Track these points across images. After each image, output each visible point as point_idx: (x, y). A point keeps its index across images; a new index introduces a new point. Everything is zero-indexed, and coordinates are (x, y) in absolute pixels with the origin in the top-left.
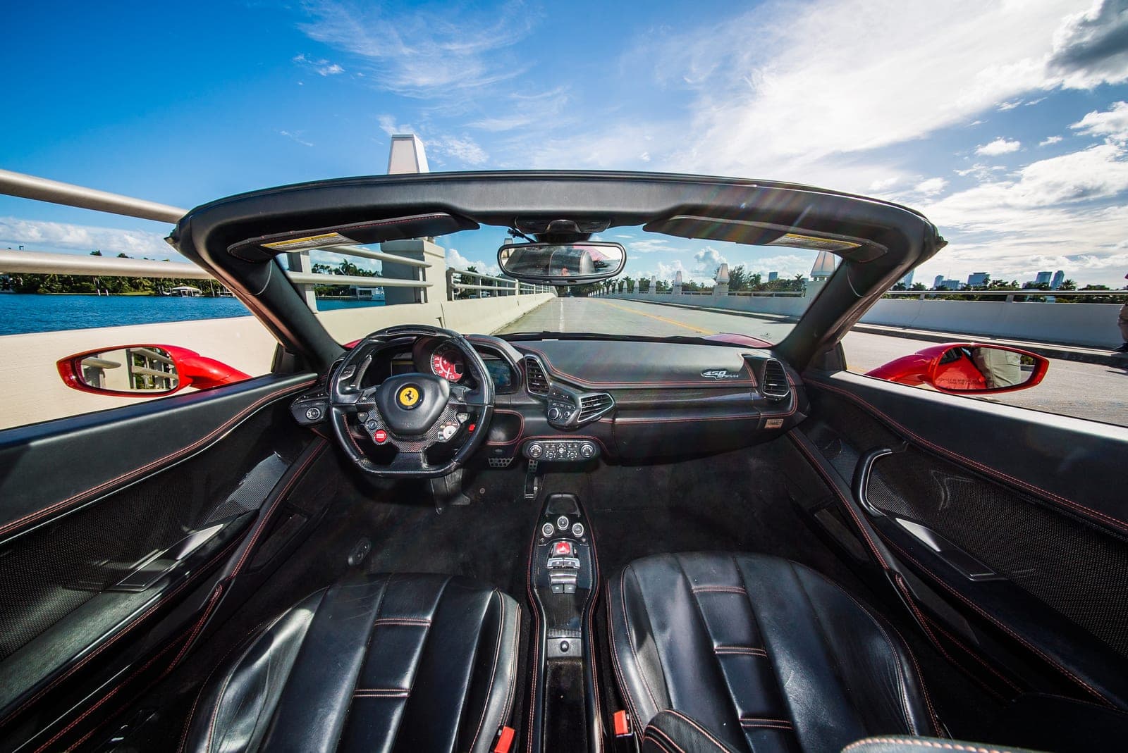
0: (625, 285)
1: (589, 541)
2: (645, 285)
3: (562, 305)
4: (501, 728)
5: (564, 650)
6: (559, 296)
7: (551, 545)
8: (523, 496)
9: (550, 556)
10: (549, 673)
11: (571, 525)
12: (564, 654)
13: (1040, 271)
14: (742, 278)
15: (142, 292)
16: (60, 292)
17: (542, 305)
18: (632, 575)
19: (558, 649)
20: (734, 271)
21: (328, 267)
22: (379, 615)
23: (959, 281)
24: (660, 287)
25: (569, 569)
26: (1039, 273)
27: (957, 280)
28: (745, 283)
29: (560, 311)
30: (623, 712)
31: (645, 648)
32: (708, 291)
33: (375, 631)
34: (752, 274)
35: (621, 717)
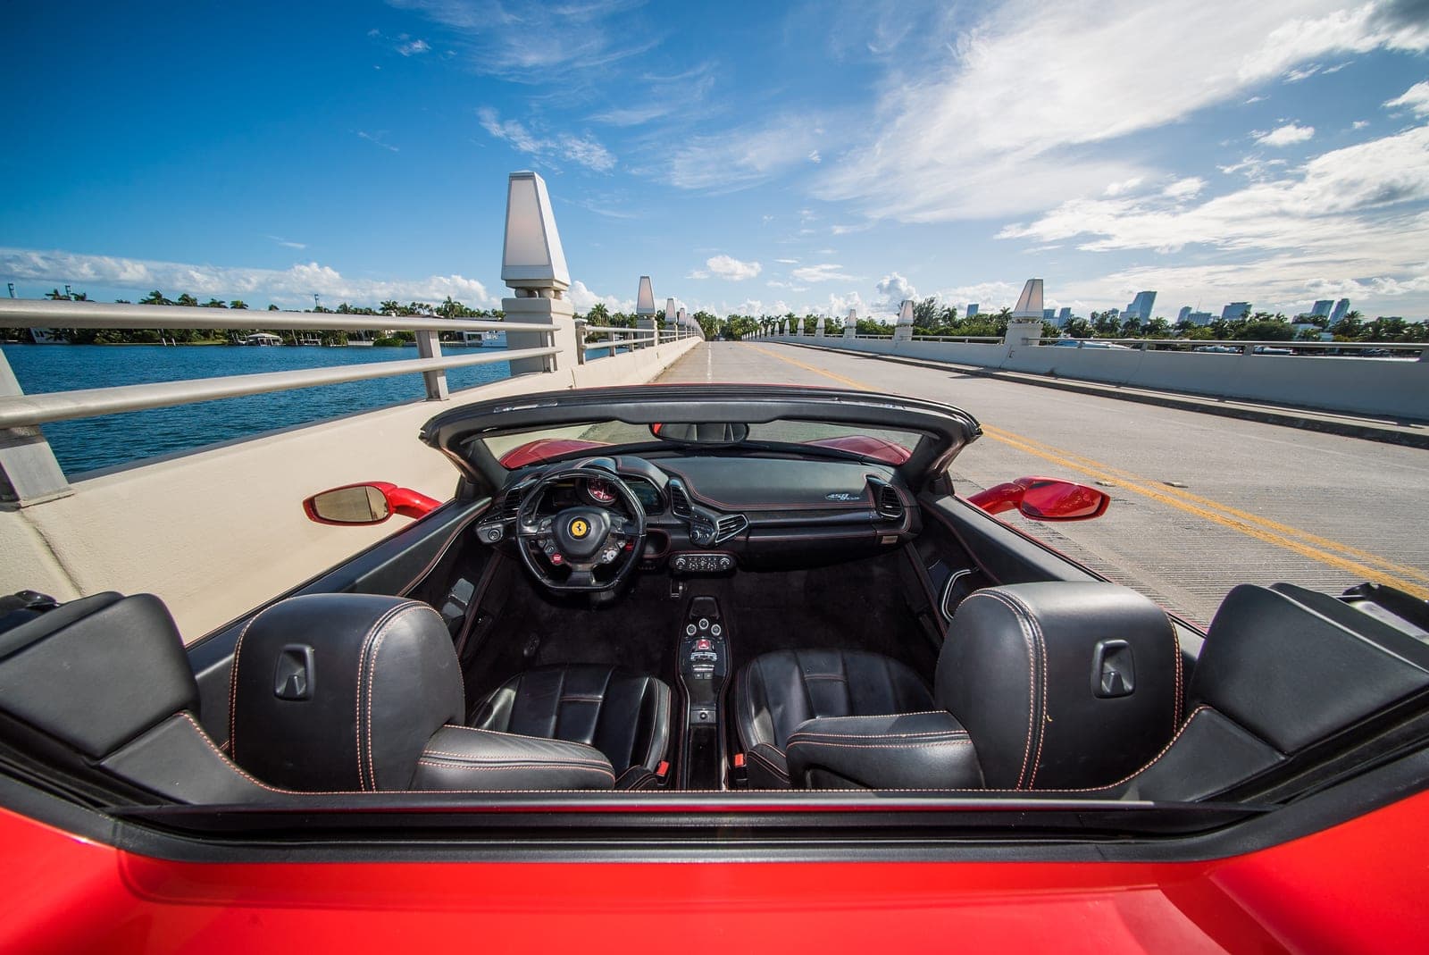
0: (787, 326)
1: (724, 639)
2: (811, 325)
3: (710, 354)
4: (660, 762)
5: (703, 718)
6: (706, 340)
7: (693, 643)
8: (669, 595)
9: (693, 651)
10: (692, 733)
11: (710, 626)
12: (703, 721)
13: (1319, 300)
14: (933, 312)
15: (213, 340)
16: (120, 341)
17: (686, 354)
18: (757, 666)
19: (698, 718)
20: (924, 304)
21: (428, 306)
22: (563, 694)
23: (1210, 314)
24: (830, 329)
25: (708, 661)
26: (1317, 303)
27: (1208, 312)
28: (937, 319)
29: (707, 364)
30: (742, 755)
31: (760, 716)
32: (888, 331)
33: (561, 705)
34: (946, 308)
35: (739, 758)
